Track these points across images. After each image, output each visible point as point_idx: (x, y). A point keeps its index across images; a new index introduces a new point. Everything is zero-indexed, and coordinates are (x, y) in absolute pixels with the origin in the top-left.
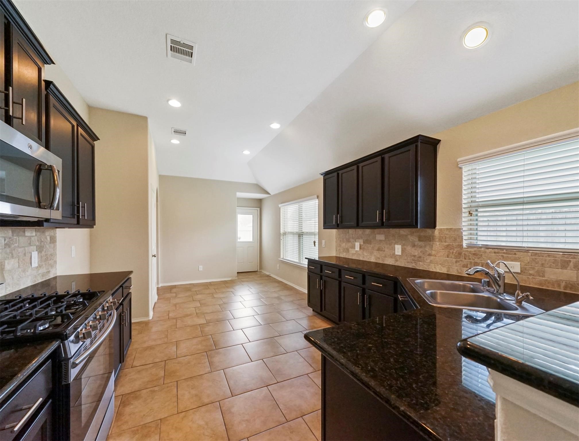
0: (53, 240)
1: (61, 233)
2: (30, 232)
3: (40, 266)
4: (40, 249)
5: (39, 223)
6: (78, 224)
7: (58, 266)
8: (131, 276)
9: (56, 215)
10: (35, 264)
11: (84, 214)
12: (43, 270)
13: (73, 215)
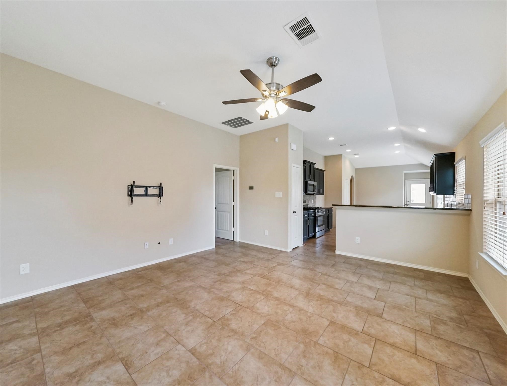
0: (316, 198)
1: (317, 196)
2: (312, 196)
3: (313, 204)
4: (313, 200)
5: (313, 194)
6: (320, 194)
7: (317, 204)
8: (333, 209)
9: (316, 193)
10: (313, 203)
11: (321, 191)
12: (314, 204)
13: (319, 192)
